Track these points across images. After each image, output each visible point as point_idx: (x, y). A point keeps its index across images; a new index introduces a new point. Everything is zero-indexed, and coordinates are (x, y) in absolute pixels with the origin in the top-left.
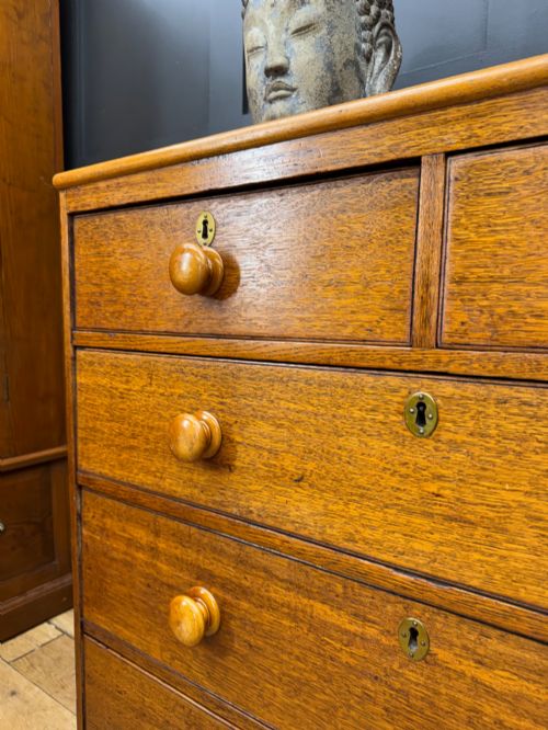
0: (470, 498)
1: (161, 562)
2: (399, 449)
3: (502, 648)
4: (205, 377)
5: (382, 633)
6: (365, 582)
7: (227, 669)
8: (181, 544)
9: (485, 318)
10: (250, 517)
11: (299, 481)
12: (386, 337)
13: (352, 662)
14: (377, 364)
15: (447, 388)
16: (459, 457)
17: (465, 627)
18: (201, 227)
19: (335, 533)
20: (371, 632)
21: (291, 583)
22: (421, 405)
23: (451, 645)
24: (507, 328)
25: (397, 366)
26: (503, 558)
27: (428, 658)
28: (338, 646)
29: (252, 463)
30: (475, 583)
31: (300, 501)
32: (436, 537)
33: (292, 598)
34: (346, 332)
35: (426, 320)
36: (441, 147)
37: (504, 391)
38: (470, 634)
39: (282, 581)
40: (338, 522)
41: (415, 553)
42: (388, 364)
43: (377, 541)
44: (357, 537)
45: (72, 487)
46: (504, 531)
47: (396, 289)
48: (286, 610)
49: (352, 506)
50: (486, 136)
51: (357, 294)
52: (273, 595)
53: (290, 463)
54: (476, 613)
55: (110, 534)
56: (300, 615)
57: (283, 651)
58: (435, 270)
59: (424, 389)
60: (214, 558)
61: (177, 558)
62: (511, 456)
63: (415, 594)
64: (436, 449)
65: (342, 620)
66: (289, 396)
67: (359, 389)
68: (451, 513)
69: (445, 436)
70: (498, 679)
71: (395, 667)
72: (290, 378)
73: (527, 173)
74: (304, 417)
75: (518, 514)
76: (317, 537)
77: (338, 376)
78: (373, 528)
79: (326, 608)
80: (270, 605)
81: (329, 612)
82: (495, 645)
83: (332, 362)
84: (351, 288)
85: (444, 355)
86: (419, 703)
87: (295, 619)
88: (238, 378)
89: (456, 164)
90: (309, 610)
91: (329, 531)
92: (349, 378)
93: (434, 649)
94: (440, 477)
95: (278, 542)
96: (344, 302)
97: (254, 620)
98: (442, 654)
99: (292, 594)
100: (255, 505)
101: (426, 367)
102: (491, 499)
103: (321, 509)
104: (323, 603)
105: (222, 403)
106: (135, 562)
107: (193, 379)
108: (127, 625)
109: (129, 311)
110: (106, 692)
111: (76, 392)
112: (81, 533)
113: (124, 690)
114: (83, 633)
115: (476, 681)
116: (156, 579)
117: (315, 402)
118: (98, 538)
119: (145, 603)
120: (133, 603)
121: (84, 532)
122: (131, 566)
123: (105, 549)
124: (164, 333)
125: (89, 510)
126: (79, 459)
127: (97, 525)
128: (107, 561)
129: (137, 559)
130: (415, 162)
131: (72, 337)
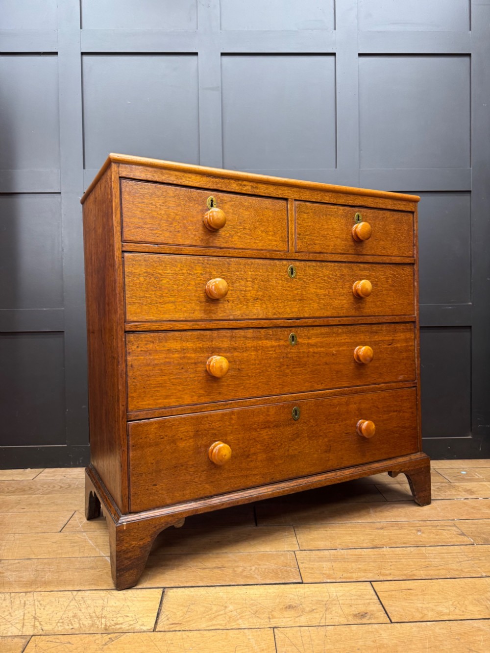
0: (304, 293)
1: (191, 353)
2: (286, 283)
4: (215, 265)
5: (284, 341)
8: (202, 340)
9: (305, 245)
10: (238, 318)
11: (257, 299)
12: (282, 249)
13: (276, 355)
14: (280, 257)
15: (297, 263)
16: (302, 282)
17: (304, 330)
18: (210, 203)
19: (270, 314)
20: (282, 343)
21: (254, 337)
22: (292, 269)
23: (302, 336)
24: (310, 247)
25: (286, 258)
26: (312, 307)
27: (297, 344)
28: (271, 352)
29: (238, 297)
31: (258, 306)
32: (297, 306)
33: (255, 343)
34: (270, 248)
35: (292, 244)
36: (293, 197)
37: (309, 263)
39: (250, 338)
40: (270, 310)
41: (292, 313)
42: (284, 257)
43: (283, 313)
44: (277, 313)
45: (120, 334)
46: (312, 300)
47: (283, 235)
48: (253, 348)
49: (275, 303)
50: (302, 198)
51: (272, 236)
52: (247, 345)
53: (253, 294)
55: (152, 351)
56: (258, 348)
57: (252, 365)
58: (293, 231)
59: (292, 264)
60: (220, 341)
61: (200, 348)
62: (312, 280)
64: (296, 281)
65: (273, 343)
67: (275, 265)
68: (300, 298)
69: (298, 277)
70: (313, 341)
71: (289, 351)
72: (252, 263)
73: (311, 209)
74: (258, 277)
76: (264, 317)
77: (268, 262)
78: (281, 309)
80: (247, 349)
81: (268, 342)
82: (312, 331)
83: (267, 257)
84: (270, 233)
85: (297, 254)
86: (295, 358)
87: (256, 350)
88: (230, 264)
89: (297, 203)
90: (261, 345)
91: (267, 314)
92: (272, 262)
93: (298, 340)
94: (297, 289)
95: (250, 324)
96: (268, 237)
97: (240, 358)
98: (300, 340)
100: (239, 313)
101: (293, 258)
102: (309, 292)
104: (266, 340)
106: (172, 360)
107: (208, 266)
108: (167, 397)
109: (167, 234)
110: (150, 446)
111: (124, 278)
112: (126, 361)
113: (166, 434)
114: (128, 421)
115: (308, 344)
116: (188, 363)
117: (261, 271)
118: (142, 357)
119: (180, 378)
120: (172, 382)
121: (129, 358)
122: (169, 363)
123: (149, 362)
124: (191, 246)
125: (133, 344)
126: (128, 315)
127: (141, 350)
128: (150, 368)
129: (173, 358)
130: (286, 199)
131: (123, 246)
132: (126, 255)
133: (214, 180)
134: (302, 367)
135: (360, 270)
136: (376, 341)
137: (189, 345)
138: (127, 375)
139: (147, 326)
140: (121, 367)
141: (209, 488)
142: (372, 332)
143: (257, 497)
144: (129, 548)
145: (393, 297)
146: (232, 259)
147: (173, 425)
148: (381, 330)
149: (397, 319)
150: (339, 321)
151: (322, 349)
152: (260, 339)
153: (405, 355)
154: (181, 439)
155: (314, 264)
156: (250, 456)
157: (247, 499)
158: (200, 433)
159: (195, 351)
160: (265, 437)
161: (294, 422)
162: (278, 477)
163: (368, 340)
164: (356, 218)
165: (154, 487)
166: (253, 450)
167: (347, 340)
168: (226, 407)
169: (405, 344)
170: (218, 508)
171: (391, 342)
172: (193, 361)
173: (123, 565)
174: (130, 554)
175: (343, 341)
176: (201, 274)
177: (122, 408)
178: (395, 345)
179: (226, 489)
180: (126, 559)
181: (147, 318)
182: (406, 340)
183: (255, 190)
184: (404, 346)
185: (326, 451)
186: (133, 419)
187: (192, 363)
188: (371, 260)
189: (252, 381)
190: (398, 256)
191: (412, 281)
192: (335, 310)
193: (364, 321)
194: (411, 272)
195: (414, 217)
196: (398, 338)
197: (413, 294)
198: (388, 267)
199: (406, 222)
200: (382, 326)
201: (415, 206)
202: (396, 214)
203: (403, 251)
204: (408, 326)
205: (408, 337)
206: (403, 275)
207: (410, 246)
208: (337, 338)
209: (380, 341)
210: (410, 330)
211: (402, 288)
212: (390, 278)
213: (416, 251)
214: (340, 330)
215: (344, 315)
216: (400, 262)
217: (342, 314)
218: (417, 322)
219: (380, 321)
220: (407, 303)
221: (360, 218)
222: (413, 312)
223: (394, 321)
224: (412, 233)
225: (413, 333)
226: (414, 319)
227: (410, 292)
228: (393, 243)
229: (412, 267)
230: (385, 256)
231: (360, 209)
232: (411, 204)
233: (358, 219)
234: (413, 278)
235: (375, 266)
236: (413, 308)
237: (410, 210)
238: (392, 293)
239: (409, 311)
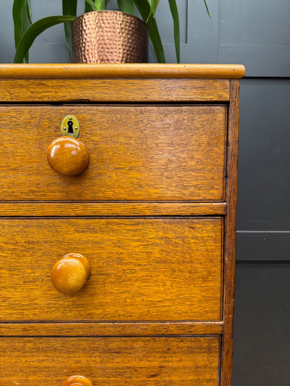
135: (77, 231)
136: (117, 368)
142: (107, 351)
145: (164, 285)
148: (132, 348)
149: (173, 328)
150: (24, 330)
163: (98, 365)
164: (64, 126)
167: (45, 364)
169: (191, 378)
171: (156, 370)
175: (36, 364)
182: (197, 369)
184: (191, 380)
190: (180, 201)
191: (218, 253)
192: (14, 309)
193: (87, 332)
194: (214, 232)
195: (228, 113)
196: (176, 365)
197: (218, 277)
198: (152, 224)
199: (203, 126)
200: (133, 341)
201: (232, 87)
202: (176, 112)
203: (192, 189)
204: (204, 342)
205: (201, 364)
206: (193, 238)
207: (213, 178)
208: (24, 360)
209: (127, 368)
210: (209, 350)
211: (189, 265)
212: (157, 245)
213: (228, 188)
214: (31, 345)
215: (36, 318)
216: (183, 213)
217: (31, 317)
218: (226, 337)
219: (128, 332)
220: (203, 297)
221: (74, 127)
222: (217, 315)
223: (163, 332)
224: (220, 149)
225: (217, 355)
226: (220, 329)
227: (209, 273)
228: (165, 174)
229: (218, 221)
230: (142, 201)
231: (76, 108)
232: (218, 84)
233: (71, 130)
234: (219, 244)
235: (116, 224)
236: (217, 307)
237: (215, 99)
238: (162, 277)
239: (206, 312)
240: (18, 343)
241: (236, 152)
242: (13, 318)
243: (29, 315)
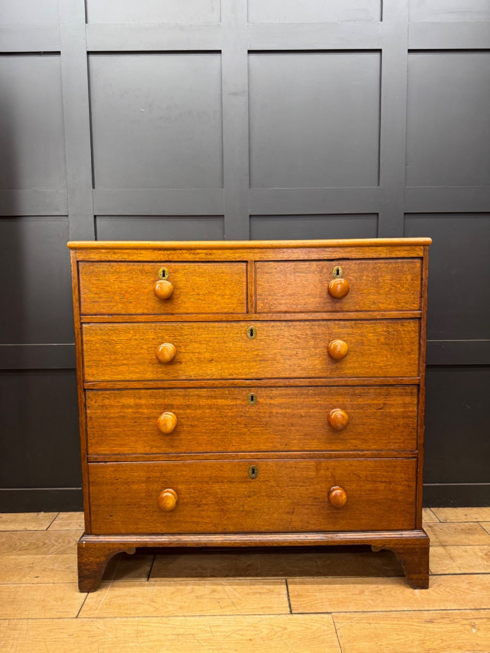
0: (266, 354)
1: (144, 409)
2: (246, 344)
3: (276, 392)
4: (167, 330)
5: (242, 401)
6: (235, 387)
7: (181, 440)
8: (154, 398)
9: (267, 305)
10: (191, 378)
11: (211, 361)
12: (239, 311)
13: (233, 414)
14: (238, 320)
15: (259, 324)
16: (262, 343)
17: (266, 390)
18: (162, 273)
19: (226, 375)
20: (239, 402)
22: (252, 330)
23: (263, 397)
24: (273, 307)
25: (244, 320)
26: (275, 368)
27: (257, 403)
28: (227, 411)
29: (191, 358)
30: (269, 376)
31: (212, 367)
32: (258, 366)
33: (209, 402)
34: (226, 310)
35: (252, 306)
36: (253, 259)
37: (273, 324)
38: (268, 391)
39: (204, 397)
40: (226, 371)
41: (252, 373)
42: (241, 319)
43: (241, 373)
44: (233, 373)
45: (80, 391)
46: (275, 360)
47: (241, 298)
48: (207, 407)
49: (231, 364)
50: (265, 258)
51: (229, 299)
52: (201, 403)
53: (207, 355)
54: (270, 385)
55: (108, 406)
56: (213, 406)
57: (206, 422)
58: (253, 292)
59: (252, 325)
60: (173, 399)
61: (153, 405)
62: (276, 340)
63: (253, 385)
64: (256, 342)
65: (229, 402)
66: (206, 333)
67: (232, 328)
68: (262, 359)
69: (259, 338)
70: (276, 401)
71: (247, 410)
72: (206, 327)
73: (276, 269)
74: (212, 339)
75: (278, 355)
76: (219, 377)
77: (224, 324)
78: (238, 369)
79: (223, 400)
80: (200, 407)
82: (275, 392)
83: (222, 320)
84: (226, 297)
85: (257, 316)
86: (255, 418)
87: (211, 408)
88: (183, 329)
89: (258, 264)
90: (216, 403)
91: (223, 374)
92: (228, 325)
93: (258, 400)
94: (258, 350)
95: (203, 384)
96: (224, 301)
97: (193, 415)
98: (261, 400)
99: (209, 400)
100: (192, 373)
101: (252, 319)
102: (272, 353)
103: (220, 368)
104: (221, 399)
105: (175, 339)
106: (126, 415)
107: (160, 331)
108: (121, 445)
109: (120, 305)
110: (107, 484)
111: (82, 345)
112: (86, 413)
113: (120, 476)
114: (88, 462)
115: (270, 404)
116: (140, 418)
117: (216, 333)
118: (100, 411)
119: (133, 430)
120: (125, 433)
121: (88, 411)
122: (124, 417)
123: (105, 415)
124: (143, 314)
125: (92, 400)
126: (86, 376)
127: (99, 405)
128: (106, 420)
129: (127, 413)
130: (246, 262)
131: (81, 318)
132: (84, 325)
133: (165, 252)
134: (263, 427)
135: (339, 328)
136: (360, 405)
137: (143, 402)
138: (86, 426)
139: (103, 385)
140: (82, 418)
141: (161, 528)
142: (354, 395)
143: (205, 544)
144: (88, 562)
145: (387, 357)
146: (185, 324)
147: (126, 470)
148: (368, 393)
149: (391, 381)
150: (309, 382)
151: (287, 410)
152: (216, 398)
153: (401, 421)
154: (134, 482)
155: (278, 324)
156: (201, 506)
157: (195, 543)
158: (151, 479)
159: (148, 407)
160: (219, 490)
161: (250, 480)
162: (231, 528)
163: (349, 403)
164: (335, 272)
165: (111, 518)
166: (204, 501)
167: (319, 402)
168: (177, 459)
169: (401, 410)
170: (166, 546)
171: (382, 406)
172: (146, 416)
173: (83, 574)
174: (88, 567)
175: (315, 402)
176: (153, 339)
177: (83, 452)
178: (388, 410)
179: (175, 530)
180: (86, 570)
181: (103, 378)
182: (405, 405)
183: (209, 256)
184: (402, 411)
185: (288, 513)
186: (92, 461)
187: (145, 418)
188: (354, 317)
189: (205, 437)
190: (396, 311)
191: (417, 338)
192: (304, 371)
193: (344, 383)
194: (415, 327)
195: (422, 263)
196: (392, 403)
197: (417, 353)
198: (380, 323)
199: (409, 270)
200: (369, 389)
201: (424, 250)
202: (394, 263)
203: (403, 304)
204: (408, 389)
205: (407, 402)
206: (403, 331)
207: (414, 298)
208: (307, 400)
209: (365, 404)
210: (412, 394)
211: (400, 346)
212: (383, 335)
213: (423, 303)
214: (311, 391)
215: (316, 376)
216: (398, 317)
217: (313, 375)
218: (422, 385)
219: (366, 383)
220: (408, 363)
221: (340, 272)
222: (416, 373)
223: (386, 383)
224: (418, 282)
225: (416, 397)
226: (418, 381)
227: (412, 350)
228: (388, 296)
229: (417, 321)
230: (375, 311)
231: (341, 262)
232: (417, 248)
233: (338, 273)
234: (417, 334)
235: (360, 324)
236: (416, 369)
237: (416, 256)
238: (385, 352)
239: (410, 372)
240: (305, 390)
241: (427, 284)
242: (304, 376)
243: (312, 374)
